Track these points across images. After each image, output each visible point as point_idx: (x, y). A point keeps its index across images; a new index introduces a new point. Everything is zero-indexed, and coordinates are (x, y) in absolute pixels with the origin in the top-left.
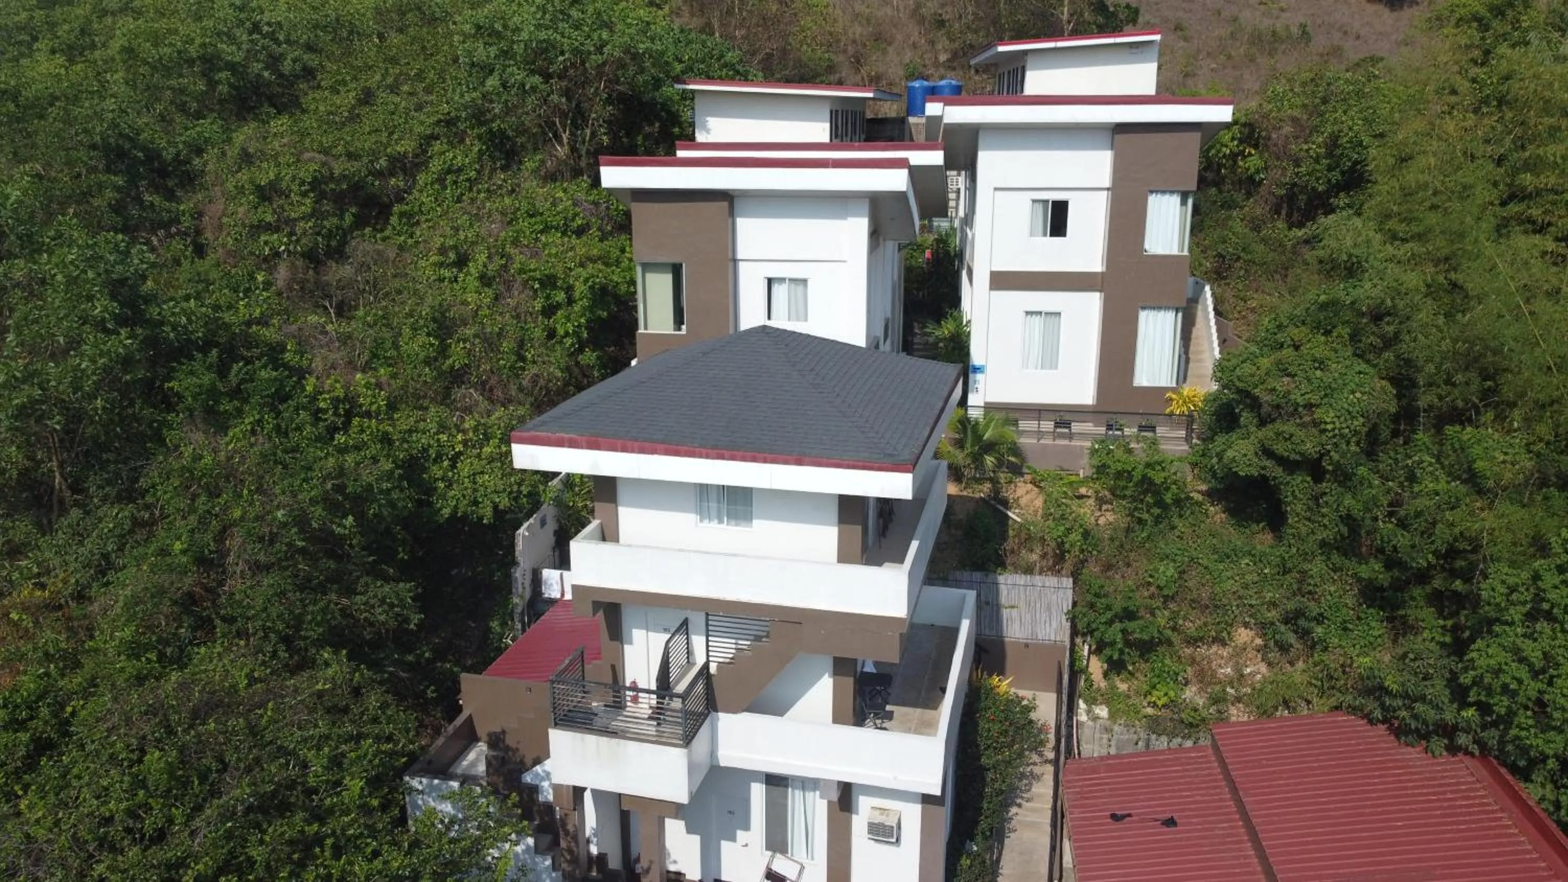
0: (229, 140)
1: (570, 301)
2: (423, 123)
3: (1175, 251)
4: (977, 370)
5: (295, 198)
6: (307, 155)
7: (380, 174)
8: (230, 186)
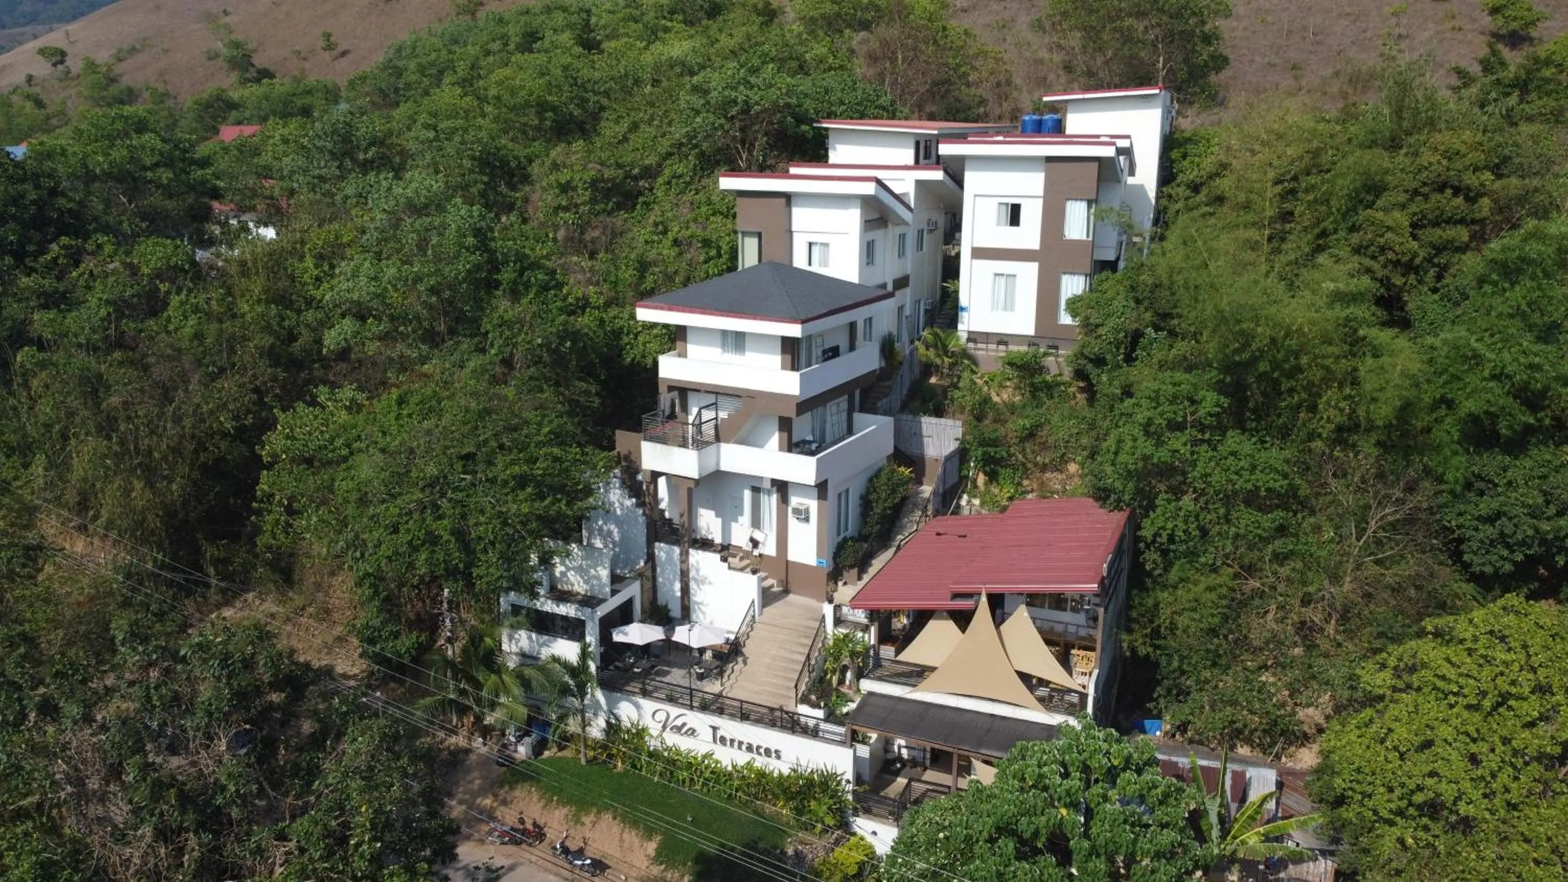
0: (547, 155)
1: (719, 255)
2: (664, 145)
3: (1084, 238)
4: (963, 309)
5: (580, 192)
6: (591, 165)
7: (636, 178)
8: (544, 184)
